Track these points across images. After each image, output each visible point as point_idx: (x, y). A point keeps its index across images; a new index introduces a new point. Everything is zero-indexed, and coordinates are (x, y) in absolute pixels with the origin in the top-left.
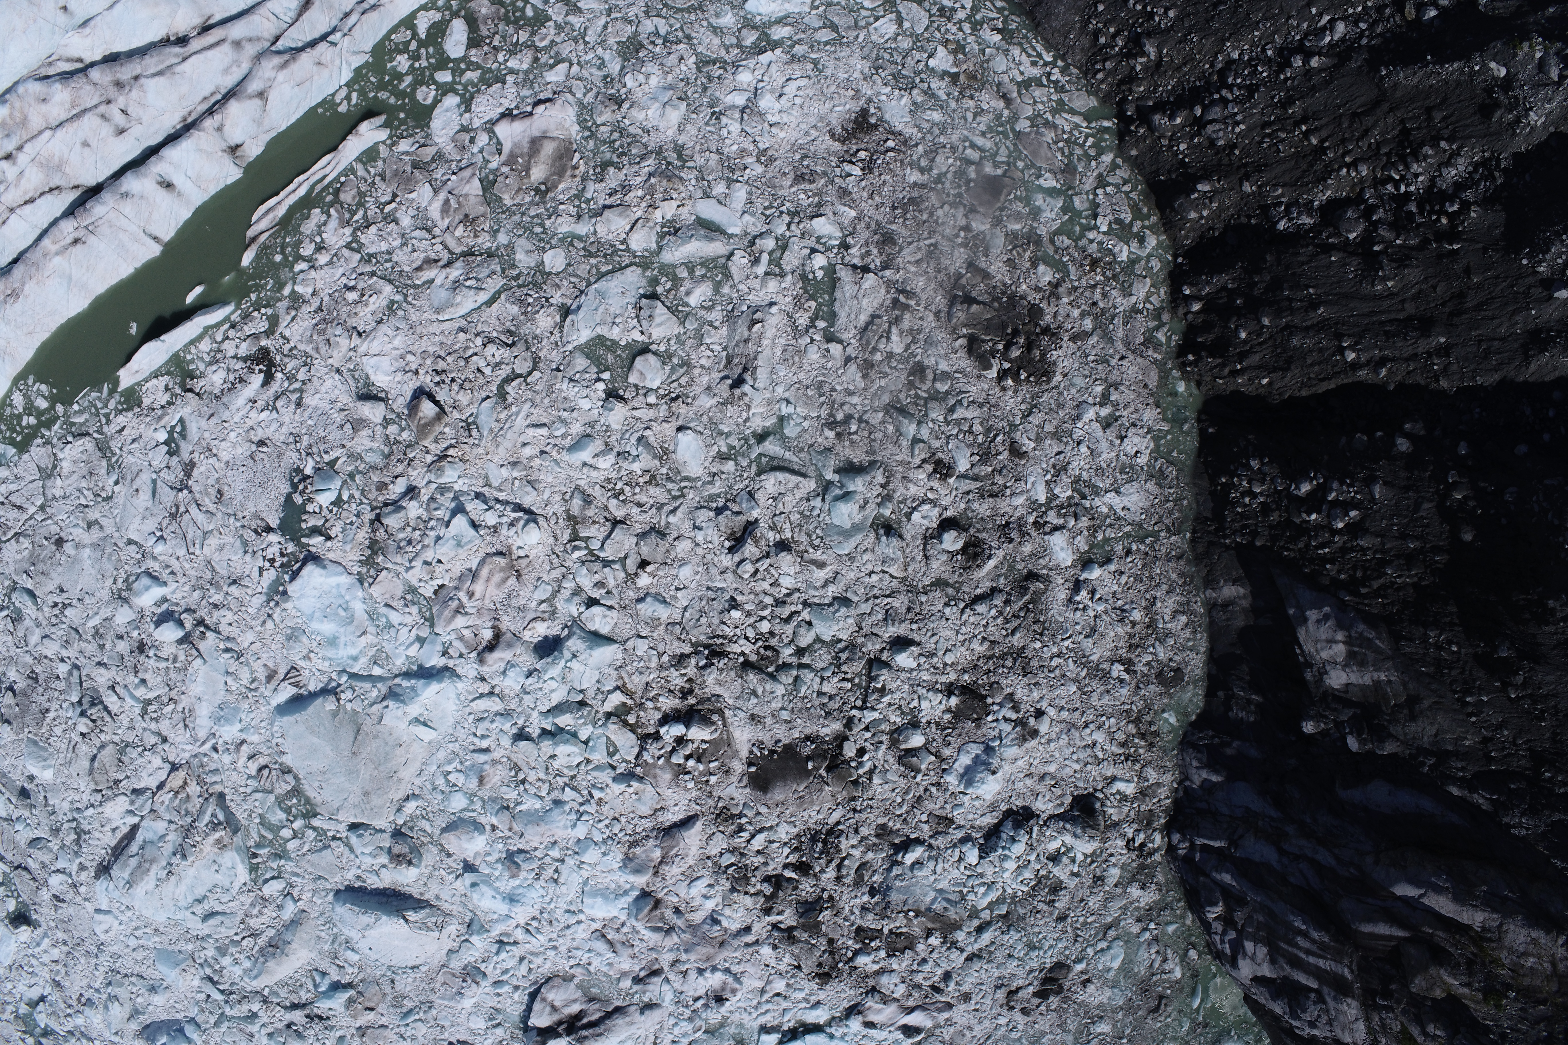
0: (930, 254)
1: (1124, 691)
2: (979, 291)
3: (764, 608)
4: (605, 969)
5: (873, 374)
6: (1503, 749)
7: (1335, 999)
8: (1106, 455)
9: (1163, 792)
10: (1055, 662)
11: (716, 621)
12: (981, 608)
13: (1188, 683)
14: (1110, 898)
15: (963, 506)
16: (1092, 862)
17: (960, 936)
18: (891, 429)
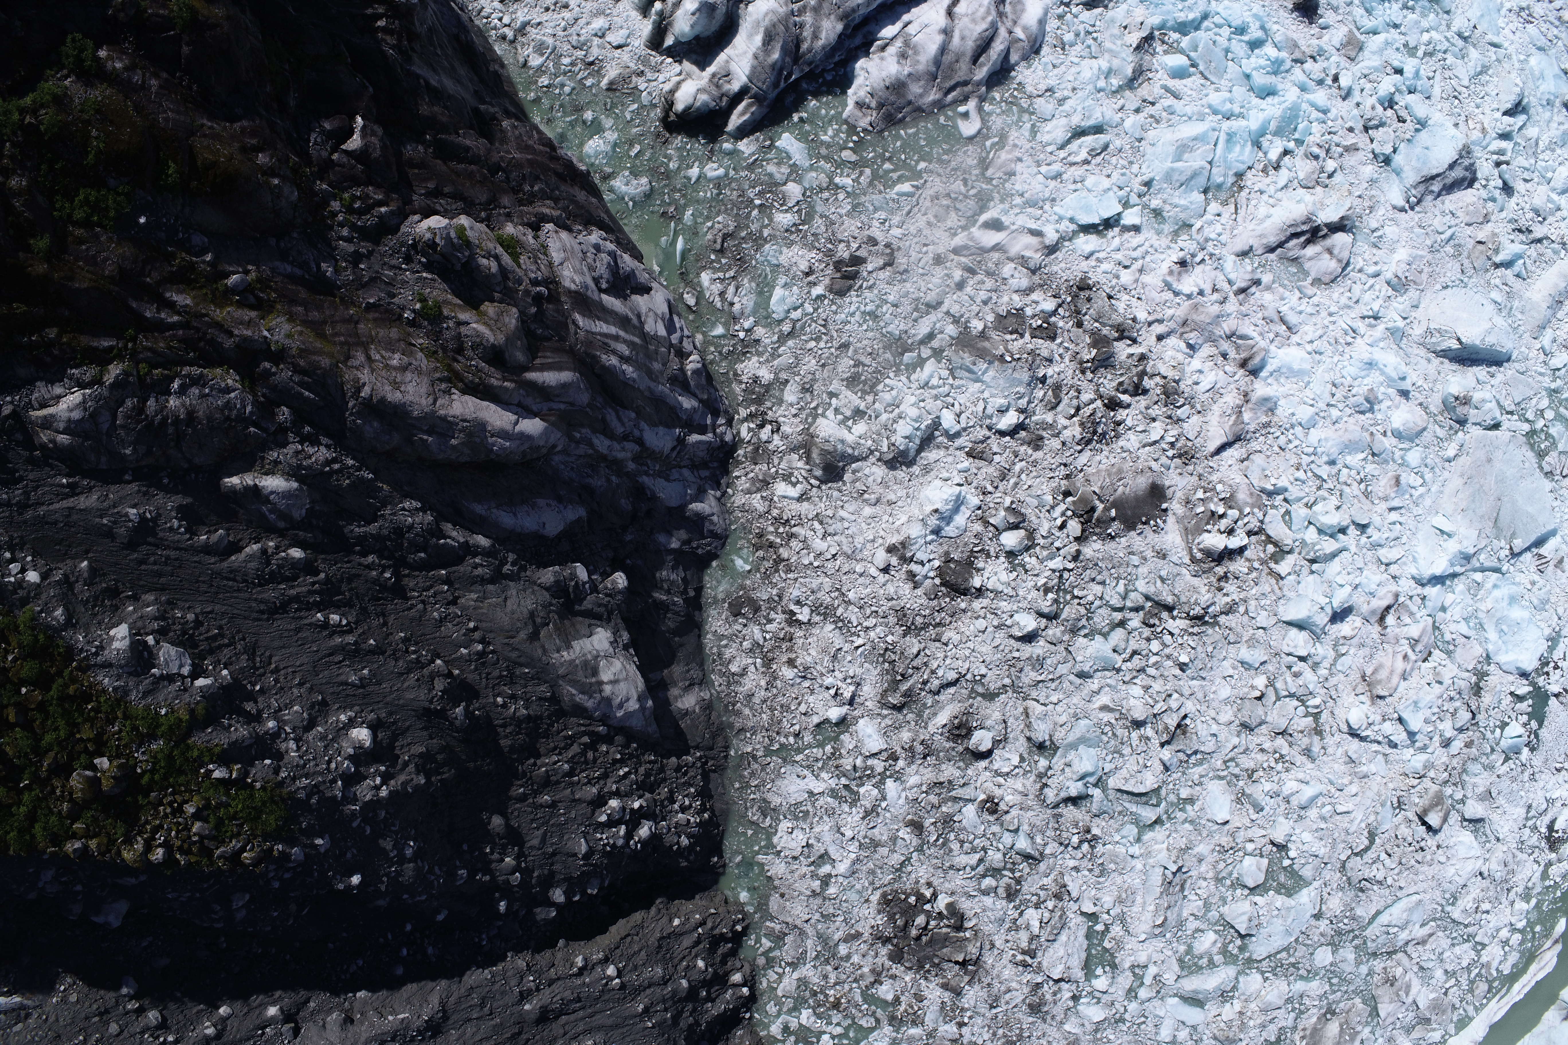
0: (997, 999)
1: (796, 593)
2: (951, 972)
3: (1154, 664)
4: (1287, 294)
5: (1054, 889)
6: (435, 594)
7: (587, 287)
8: (824, 828)
9: (743, 484)
10: (871, 622)
11: (1199, 649)
12: (952, 676)
13: (724, 601)
14: (792, 368)
15: (969, 772)
16: (815, 408)
17: (951, 330)
18: (1039, 840)
